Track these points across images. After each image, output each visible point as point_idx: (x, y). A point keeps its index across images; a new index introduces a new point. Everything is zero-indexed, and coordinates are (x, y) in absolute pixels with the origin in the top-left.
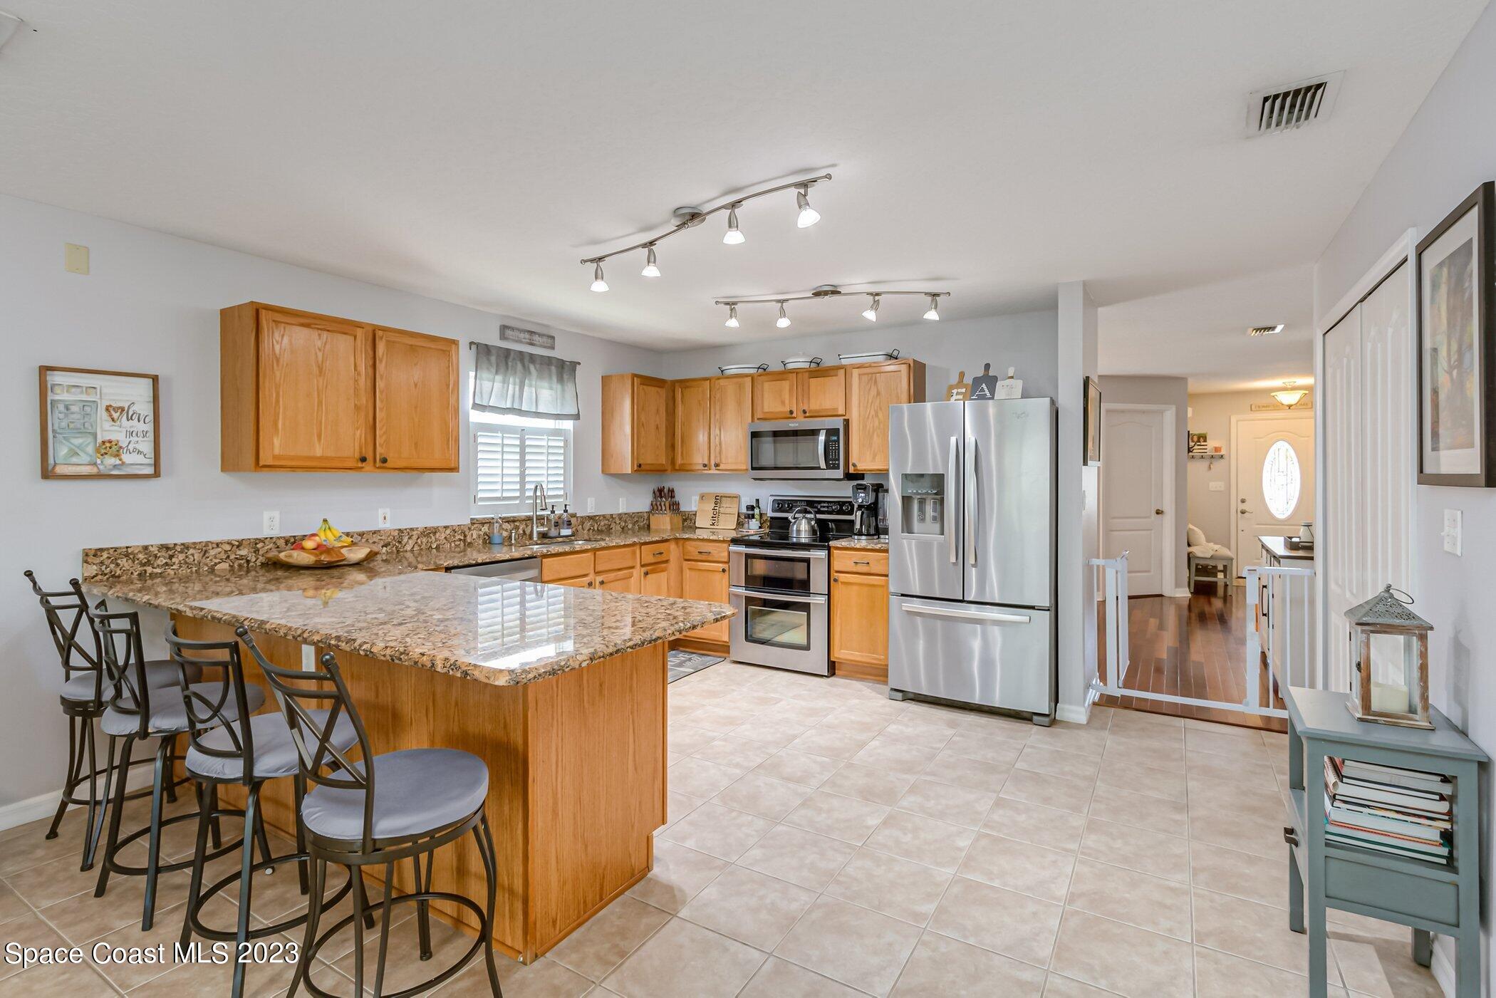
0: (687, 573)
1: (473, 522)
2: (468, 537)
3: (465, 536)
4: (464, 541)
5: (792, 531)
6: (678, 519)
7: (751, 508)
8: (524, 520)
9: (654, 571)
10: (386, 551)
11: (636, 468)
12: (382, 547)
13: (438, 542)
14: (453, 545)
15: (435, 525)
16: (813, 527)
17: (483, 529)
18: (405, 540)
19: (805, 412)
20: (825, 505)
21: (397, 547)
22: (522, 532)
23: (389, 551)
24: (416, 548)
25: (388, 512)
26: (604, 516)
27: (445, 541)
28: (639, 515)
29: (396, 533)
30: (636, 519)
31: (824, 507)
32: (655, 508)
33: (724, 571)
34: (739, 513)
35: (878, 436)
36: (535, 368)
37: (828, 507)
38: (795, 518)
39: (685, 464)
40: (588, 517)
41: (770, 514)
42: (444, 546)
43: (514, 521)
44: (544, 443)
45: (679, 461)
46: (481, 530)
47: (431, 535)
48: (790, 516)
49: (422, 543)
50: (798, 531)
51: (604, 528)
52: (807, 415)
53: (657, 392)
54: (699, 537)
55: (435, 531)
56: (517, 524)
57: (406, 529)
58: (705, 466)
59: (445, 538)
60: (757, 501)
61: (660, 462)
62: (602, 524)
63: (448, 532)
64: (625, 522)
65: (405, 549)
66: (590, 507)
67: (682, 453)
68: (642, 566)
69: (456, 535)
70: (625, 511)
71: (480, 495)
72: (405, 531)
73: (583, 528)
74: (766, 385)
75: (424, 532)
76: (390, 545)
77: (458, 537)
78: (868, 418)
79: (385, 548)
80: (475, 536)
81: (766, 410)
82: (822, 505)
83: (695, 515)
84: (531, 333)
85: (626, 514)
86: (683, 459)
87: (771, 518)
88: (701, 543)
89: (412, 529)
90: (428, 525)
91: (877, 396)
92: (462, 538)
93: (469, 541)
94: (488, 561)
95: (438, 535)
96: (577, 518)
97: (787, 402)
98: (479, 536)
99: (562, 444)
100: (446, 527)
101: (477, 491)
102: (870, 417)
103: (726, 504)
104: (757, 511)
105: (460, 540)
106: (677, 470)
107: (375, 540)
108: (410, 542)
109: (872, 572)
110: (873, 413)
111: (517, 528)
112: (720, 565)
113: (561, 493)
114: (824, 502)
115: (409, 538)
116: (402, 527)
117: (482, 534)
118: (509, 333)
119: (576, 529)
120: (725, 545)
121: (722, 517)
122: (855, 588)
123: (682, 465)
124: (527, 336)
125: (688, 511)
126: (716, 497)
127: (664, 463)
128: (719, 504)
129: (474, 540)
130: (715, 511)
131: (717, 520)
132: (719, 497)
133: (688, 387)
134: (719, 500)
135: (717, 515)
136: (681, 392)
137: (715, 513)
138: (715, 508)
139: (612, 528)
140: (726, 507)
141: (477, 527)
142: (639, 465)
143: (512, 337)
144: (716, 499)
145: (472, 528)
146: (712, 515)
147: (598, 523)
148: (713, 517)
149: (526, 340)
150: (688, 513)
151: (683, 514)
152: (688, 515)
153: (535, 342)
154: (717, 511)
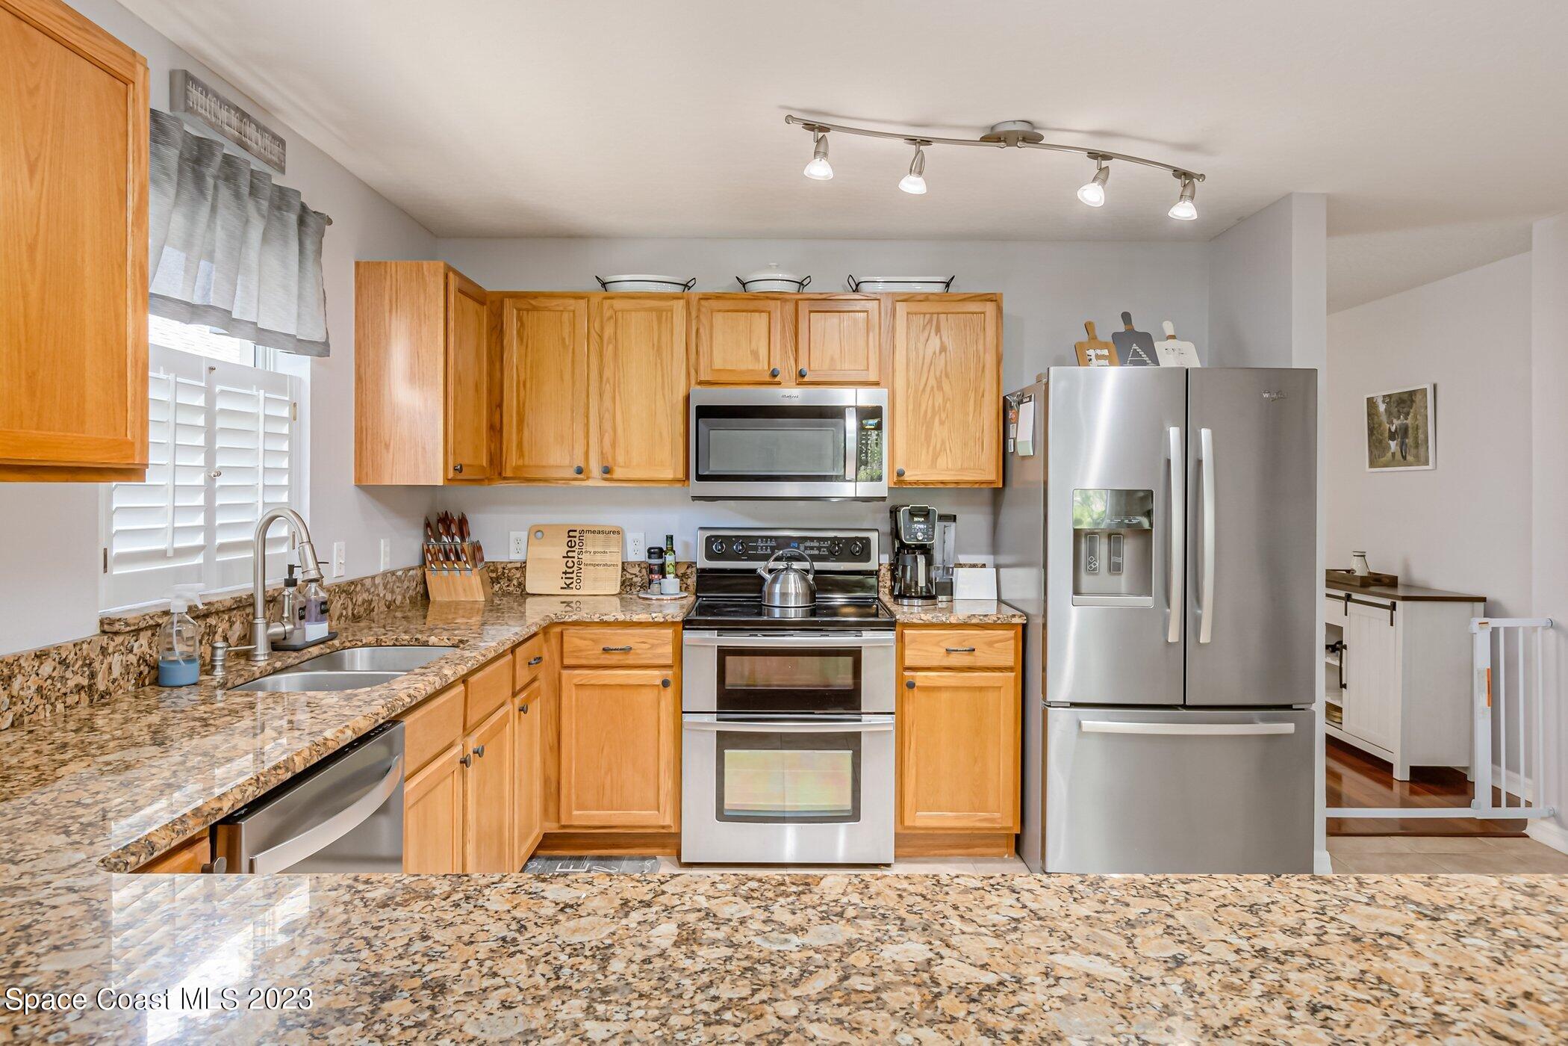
1: (108, 627)
2: (100, 676)
3: (93, 675)
4: (90, 689)
5: (773, 595)
6: (485, 579)
7: (655, 553)
8: (234, 609)
9: (528, 701)
11: (451, 475)
14: (58, 708)
16: (808, 587)
17: (136, 645)
19: (802, 375)
26: (362, 583)
27: (37, 700)
28: (408, 574)
30: (406, 583)
32: (432, 557)
33: (668, 684)
35: (942, 423)
36: (259, 210)
37: (819, 548)
38: (770, 571)
39: (524, 466)
41: (703, 563)
42: (34, 716)
44: (260, 410)
45: (512, 460)
46: (131, 651)
48: (758, 567)
50: (784, 596)
51: (362, 610)
52: (806, 379)
53: (478, 313)
54: (605, 618)
56: (212, 621)
58: (580, 471)
59: (39, 690)
60: (669, 538)
62: (359, 600)
63: (46, 669)
64: (392, 591)
66: (338, 566)
67: (519, 444)
68: (516, 693)
69: (67, 674)
70: (391, 567)
71: (118, 548)
74: (721, 321)
77: (71, 684)
78: (924, 390)
80: (116, 672)
81: (718, 364)
82: (807, 544)
83: (522, 567)
84: (244, 116)
86: (517, 456)
87: (702, 571)
88: (608, 631)
91: (940, 353)
92: (86, 682)
93: (102, 687)
97: (763, 352)
98: (127, 669)
99: (285, 412)
100: (40, 656)
101: (111, 537)
102: (928, 389)
103: (591, 544)
104: (669, 559)
105: (79, 689)
106: (505, 478)
109: (980, 664)
110: (932, 382)
112: (653, 672)
117: (135, 660)
120: (672, 630)
121: (587, 573)
123: (517, 468)
124: (234, 119)
125: (502, 563)
126: (571, 534)
127: (484, 464)
128: (577, 546)
129: (114, 681)
130: (570, 560)
131: (575, 578)
132: (577, 534)
133: (535, 309)
134: (577, 540)
135: (575, 568)
136: (520, 319)
137: (570, 564)
138: (570, 554)
139: (373, 610)
140: (595, 553)
141: (122, 644)
142: (459, 469)
143: (203, 112)
144: (569, 537)
145: (111, 650)
146: (565, 569)
147: (354, 600)
148: (565, 573)
149: (232, 130)
150: (502, 565)
151: (491, 568)
152: (504, 568)
153: (249, 142)
154: (575, 560)
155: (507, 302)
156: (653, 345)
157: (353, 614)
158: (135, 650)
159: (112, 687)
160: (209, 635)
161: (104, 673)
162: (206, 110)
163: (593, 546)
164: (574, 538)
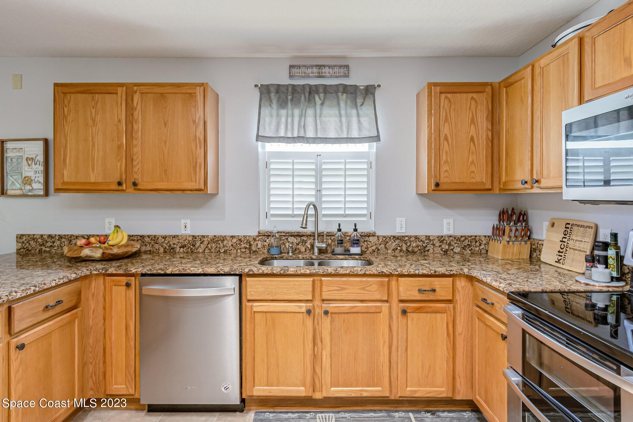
0: (477, 323)
1: (260, 234)
2: (253, 246)
3: (250, 245)
4: (250, 249)
6: (526, 249)
7: (602, 246)
8: (310, 236)
9: (418, 310)
10: (183, 251)
11: (433, 188)
12: (180, 247)
13: (226, 248)
14: (239, 251)
15: (223, 234)
17: (267, 240)
18: (198, 244)
21: (191, 249)
22: (309, 246)
23: (185, 251)
24: (207, 251)
25: (188, 222)
26: (416, 237)
27: (231, 248)
28: (475, 239)
29: (190, 239)
30: (466, 243)
33: (505, 337)
36: (320, 98)
39: (508, 181)
40: (394, 237)
41: (628, 260)
42: (231, 252)
43: (300, 236)
44: (341, 166)
45: (503, 178)
46: (266, 241)
47: (220, 242)
49: (211, 247)
51: (416, 249)
53: (472, 98)
54: (483, 279)
55: (223, 239)
56: (305, 238)
57: (198, 236)
58: (526, 182)
59: (232, 245)
60: (616, 236)
61: (478, 180)
62: (414, 245)
63: (234, 240)
64: (450, 245)
65: (198, 251)
66: (400, 229)
67: (506, 168)
68: (402, 301)
69: (242, 243)
70: (451, 233)
71: (272, 212)
72: (198, 238)
73: (386, 248)
74: (599, 42)
75: (214, 239)
76: (186, 247)
77: (243, 246)
79: (182, 249)
80: (259, 246)
83: (542, 246)
84: (320, 67)
85: (451, 236)
86: (507, 175)
88: (487, 288)
89: (203, 236)
90: (217, 234)
92: (248, 247)
93: (254, 249)
94: (177, 272)
95: (225, 242)
96: (378, 237)
98: (264, 246)
99: (365, 166)
100: (232, 237)
101: (270, 209)
103: (575, 234)
104: (611, 253)
105: (246, 248)
106: (502, 189)
107: (174, 242)
108: (202, 245)
111: (304, 242)
112: (503, 327)
113: (365, 212)
115: (201, 243)
116: (196, 234)
117: (267, 245)
118: (294, 70)
119: (377, 248)
121: (570, 254)
123: (505, 182)
124: (315, 70)
125: (537, 240)
126: (567, 226)
128: (568, 235)
129: (259, 249)
130: (563, 243)
131: (563, 256)
132: (569, 226)
133: (512, 84)
134: (569, 230)
135: (564, 250)
136: (507, 93)
137: (562, 247)
138: (564, 240)
139: (428, 250)
140: (576, 241)
141: (262, 239)
142: (437, 185)
143: (298, 74)
144: (566, 228)
145: (257, 240)
146: (559, 249)
147: (408, 244)
148: (559, 252)
149: (314, 74)
150: (537, 242)
151: (533, 243)
152: (538, 244)
153: (324, 74)
154: (566, 244)
155: (502, 86)
157: (407, 250)
158: (267, 241)
159: (258, 250)
160: (302, 242)
161: (255, 245)
162: (299, 73)
163: (576, 236)
164: (568, 228)
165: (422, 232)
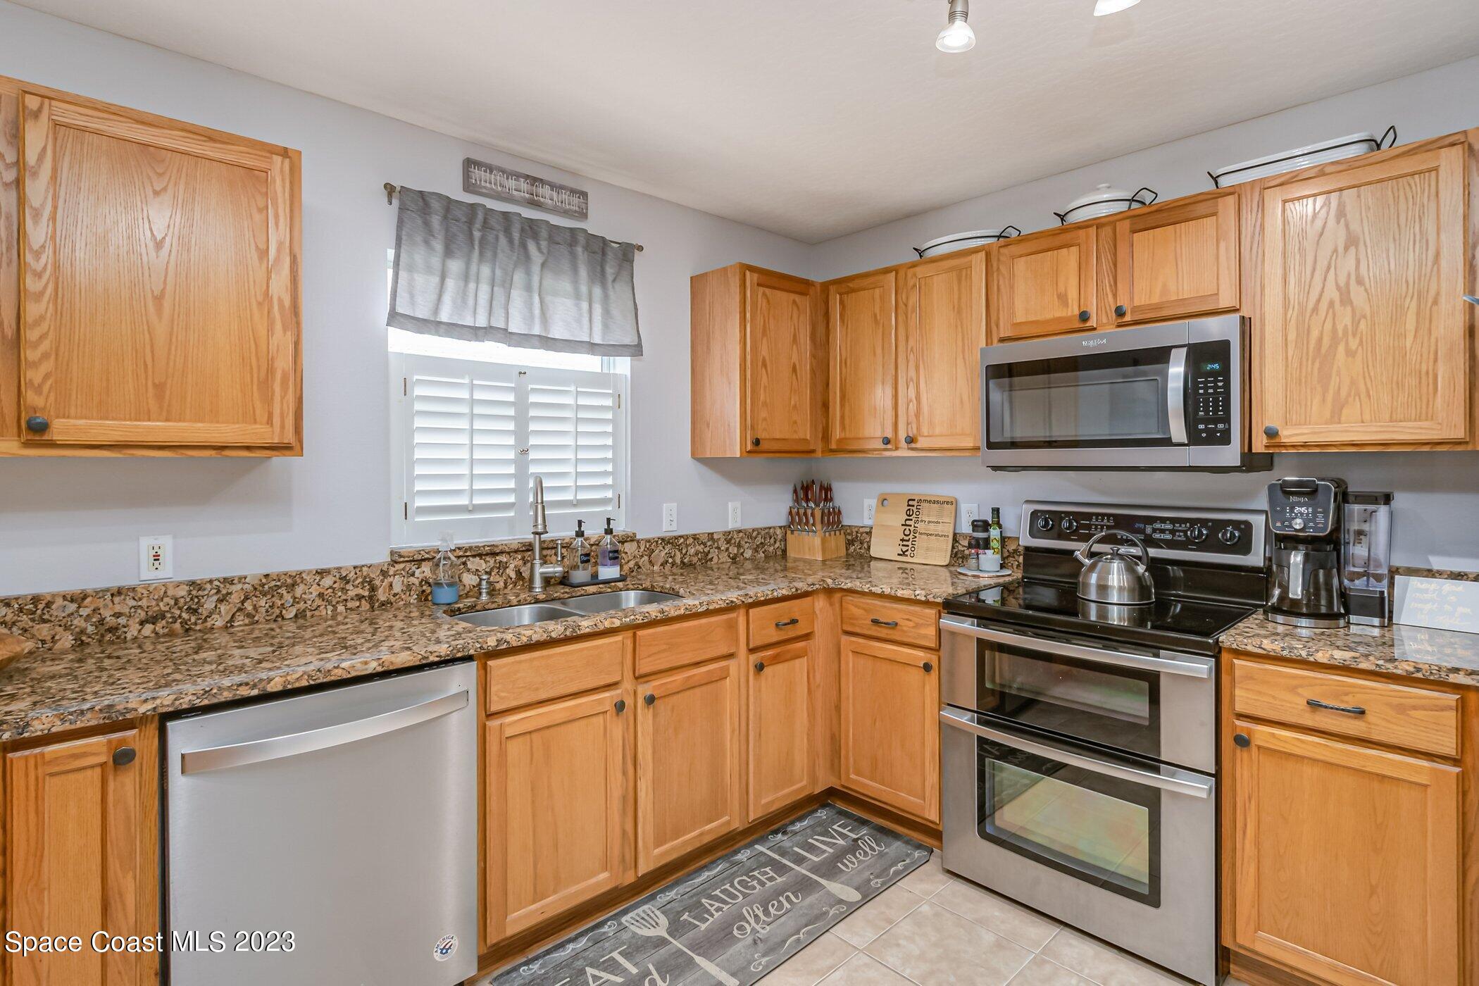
0: (849, 661)
1: (396, 558)
2: (381, 590)
3: (373, 589)
4: (371, 599)
5: (1086, 585)
6: (837, 542)
7: (981, 525)
8: (516, 551)
9: (776, 660)
10: (154, 631)
11: (749, 447)
12: (142, 623)
13: (302, 606)
14: (341, 608)
15: (293, 567)
16: (1139, 579)
17: (418, 572)
18: (209, 604)
19: (1120, 312)
20: (1163, 526)
21: (184, 622)
22: (513, 575)
23: (161, 632)
24: (240, 620)
25: (167, 544)
26: (695, 537)
27: (319, 602)
28: (767, 533)
29: (182, 592)
30: (759, 540)
31: (1163, 531)
32: (797, 520)
33: (927, 668)
34: (955, 534)
35: (1350, 353)
36: (539, 249)
37: (1173, 532)
38: (1092, 555)
39: (846, 439)
40: (663, 539)
41: (1026, 540)
42: (316, 613)
43: (494, 554)
44: (569, 400)
45: (837, 433)
46: (413, 575)
47: (283, 591)
48: (1079, 549)
49: (255, 608)
50: (1103, 588)
51: (695, 559)
52: (1128, 318)
53: (794, 302)
54: (874, 589)
55: (292, 581)
56: (504, 558)
57: (211, 582)
58: (887, 441)
59: (321, 595)
60: (996, 511)
61: (800, 435)
62: (692, 551)
63: (328, 581)
64: (739, 546)
65: (209, 624)
66: (669, 523)
67: (842, 417)
68: (752, 651)
69: (349, 587)
70: (738, 526)
71: (420, 502)
72: (208, 586)
73: (650, 562)
74: (1021, 265)
75: (263, 585)
76: (163, 617)
77: (351, 593)
78: (1315, 310)
79: (149, 627)
80: (397, 588)
81: (1020, 317)
82: (1158, 526)
83: (869, 533)
84: (534, 180)
85: (740, 531)
86: (843, 428)
87: (1027, 549)
88: (877, 602)
89: (228, 581)
90: (275, 568)
91: (1346, 249)
92: (366, 594)
93: (383, 598)
95: (299, 591)
96: (638, 542)
97: (1073, 294)
98: (409, 587)
99: (609, 402)
100: (322, 573)
101: (413, 494)
102: (1324, 305)
103: (928, 513)
104: (994, 533)
105: (360, 597)
106: (832, 451)
107: (118, 608)
108: (223, 608)
109: (1375, 737)
110: (1332, 293)
111: (502, 567)
112: (920, 653)
113: (609, 494)
114: (1163, 520)
115: (220, 601)
116: (198, 576)
117: (417, 582)
118: (477, 174)
119: (637, 564)
120: (931, 612)
121: (921, 542)
122: (1308, 771)
123: (840, 441)
124: (524, 185)
125: (856, 527)
126: (911, 503)
127: (808, 438)
128: (914, 515)
129: (395, 595)
130: (908, 528)
131: (911, 546)
132: (915, 503)
133: (853, 291)
134: (914, 509)
135: (911, 537)
136: (842, 302)
137: (907, 532)
138: (908, 522)
139: (711, 560)
140: (929, 522)
141: (403, 569)
142: (757, 442)
143: (488, 185)
144: (909, 505)
145: (391, 573)
146: (902, 536)
147: (684, 551)
148: (902, 540)
149: (522, 194)
150: (856, 529)
151: (848, 531)
152: (857, 532)
153: (542, 200)
154: (912, 528)
155: (832, 289)
156: (954, 307)
157: (682, 562)
158: (416, 575)
159: (393, 599)
160: (499, 568)
161: (384, 588)
162: (490, 183)
163: (929, 516)
164: (913, 507)
165: (701, 527)
